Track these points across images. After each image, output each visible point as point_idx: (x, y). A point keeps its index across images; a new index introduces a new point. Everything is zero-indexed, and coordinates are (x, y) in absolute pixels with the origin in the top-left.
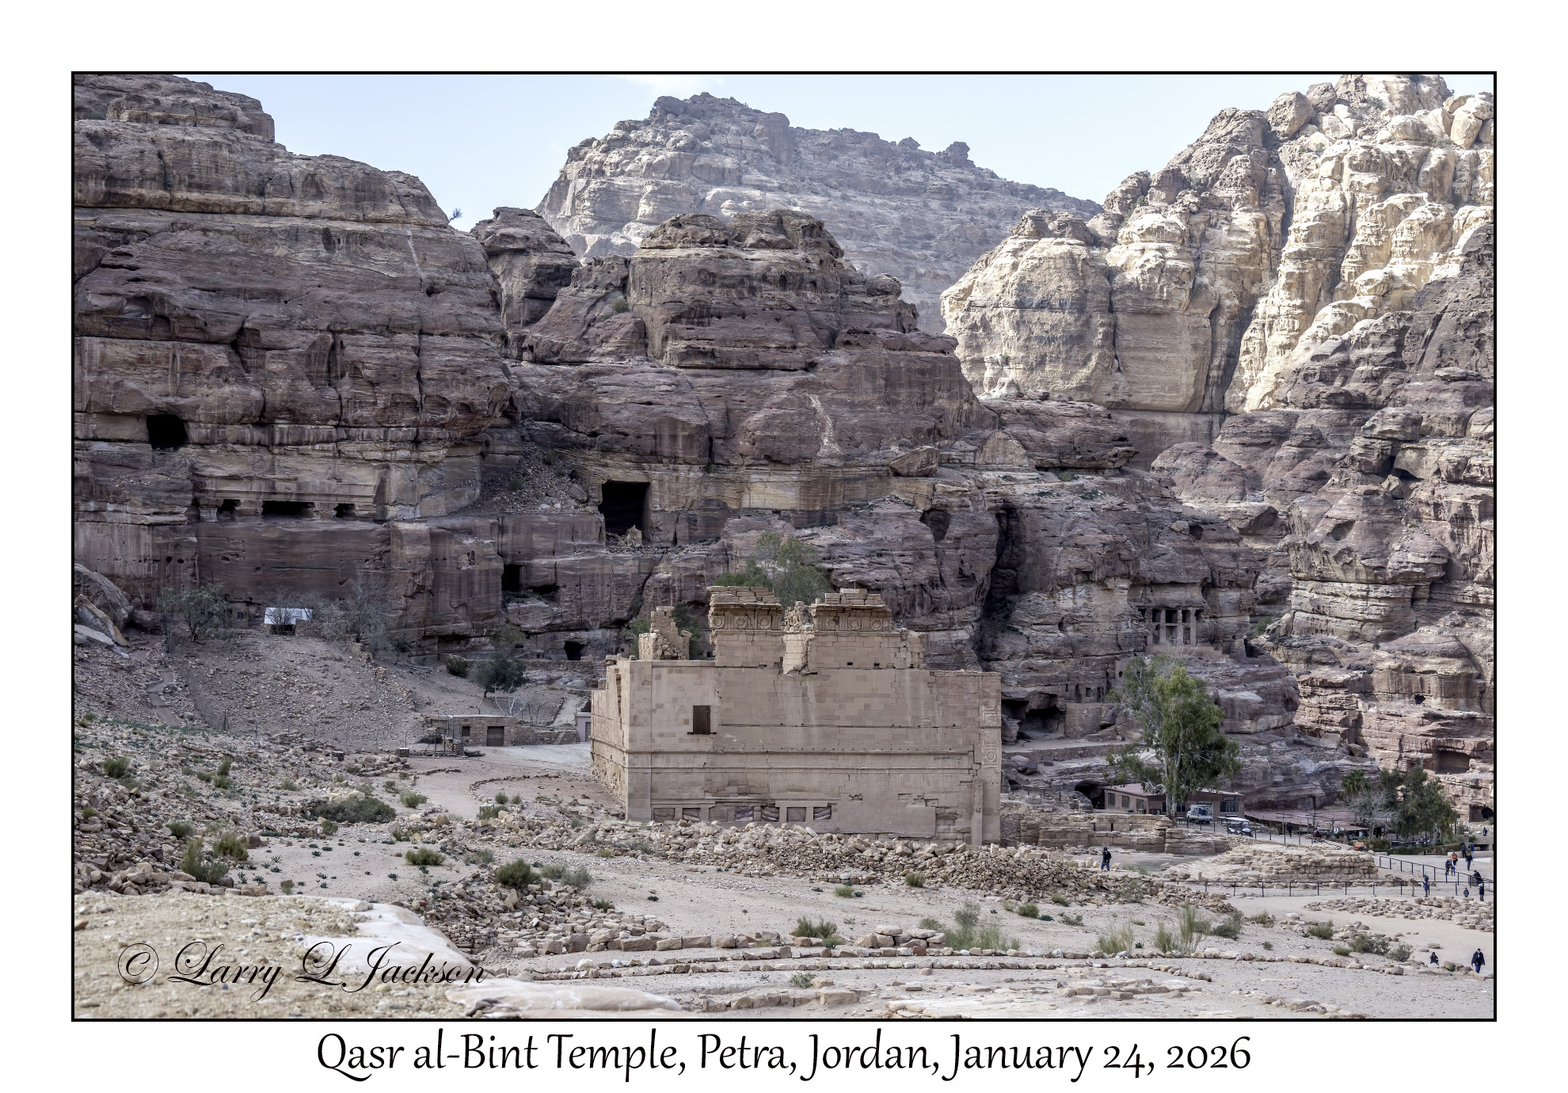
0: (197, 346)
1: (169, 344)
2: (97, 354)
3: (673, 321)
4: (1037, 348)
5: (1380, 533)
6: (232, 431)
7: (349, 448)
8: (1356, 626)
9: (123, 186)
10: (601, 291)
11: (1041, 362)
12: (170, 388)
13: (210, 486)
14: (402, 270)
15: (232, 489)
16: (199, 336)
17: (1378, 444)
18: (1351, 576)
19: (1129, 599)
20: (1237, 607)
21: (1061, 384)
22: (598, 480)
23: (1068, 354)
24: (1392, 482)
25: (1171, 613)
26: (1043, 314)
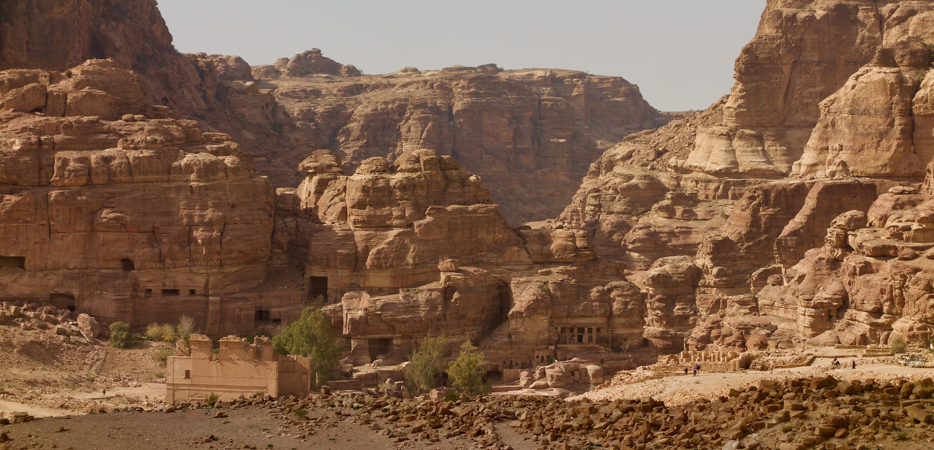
0: (136, 234)
1: (127, 233)
2: (101, 239)
3: (354, 206)
6: (148, 265)
7: (194, 269)
9: (114, 177)
10: (336, 192)
11: (861, 150)
12: (127, 249)
13: (142, 285)
14: (221, 199)
15: (149, 286)
16: (138, 230)
19: (551, 323)
20: (624, 326)
21: (872, 163)
22: (307, 276)
23: (878, 142)
24: (839, 252)
25: (581, 330)
26: (865, 119)
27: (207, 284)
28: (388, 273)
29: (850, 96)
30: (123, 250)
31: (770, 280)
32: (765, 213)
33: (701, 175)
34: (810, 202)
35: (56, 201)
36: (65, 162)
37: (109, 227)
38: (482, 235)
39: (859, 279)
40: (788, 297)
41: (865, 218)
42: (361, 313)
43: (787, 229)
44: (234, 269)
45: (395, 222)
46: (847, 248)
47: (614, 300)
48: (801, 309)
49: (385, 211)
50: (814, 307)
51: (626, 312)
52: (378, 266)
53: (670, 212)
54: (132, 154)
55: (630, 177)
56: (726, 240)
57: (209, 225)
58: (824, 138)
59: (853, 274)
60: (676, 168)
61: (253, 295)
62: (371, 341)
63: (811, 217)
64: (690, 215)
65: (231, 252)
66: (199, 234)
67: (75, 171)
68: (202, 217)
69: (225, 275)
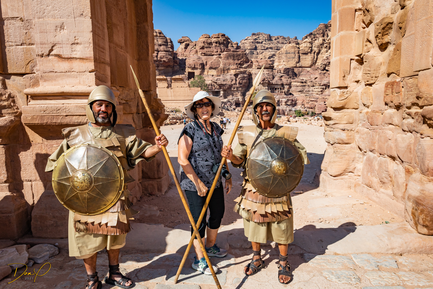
3: (200, 49)
4: (289, 59)
5: (321, 79)
8: (317, 92)
10: (193, 46)
11: (289, 61)
17: (323, 66)
18: (316, 85)
19: (267, 86)
20: (287, 88)
21: (291, 65)
22: (187, 72)
23: (292, 59)
25: (276, 88)
26: (289, 55)
49: (211, 50)
51: (287, 84)
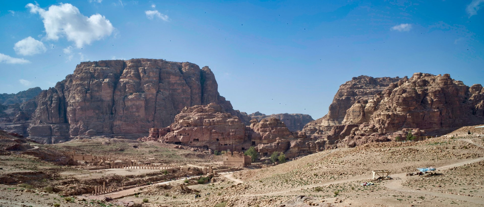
1: (217, 134)
2: (213, 135)
4: (355, 117)
6: (221, 140)
7: (230, 140)
9: (215, 123)
10: (257, 126)
13: (220, 143)
14: (235, 127)
16: (219, 133)
19: (298, 149)
20: (312, 149)
21: (357, 121)
22: (251, 141)
23: (358, 117)
24: (353, 135)
25: (304, 150)
26: (355, 113)
27: (232, 143)
28: (267, 140)
29: (352, 109)
30: (217, 137)
31: (339, 142)
32: (337, 130)
33: (323, 127)
34: (345, 128)
35: (204, 128)
36: (206, 121)
37: (214, 133)
38: (285, 133)
39: (358, 140)
40: (343, 145)
41: (358, 129)
42: (261, 148)
43: (341, 133)
44: (238, 140)
45: (268, 131)
46: (355, 135)
47: (310, 145)
48: (346, 146)
49: (266, 129)
50: (349, 146)
51: (312, 147)
52: (265, 139)
53: (318, 133)
54: (218, 119)
55: (311, 128)
56: (330, 135)
57: (233, 132)
58: (348, 117)
59: (357, 139)
60: (319, 126)
61: (241, 145)
62: (264, 153)
63: (346, 131)
64: (322, 134)
65: (237, 137)
66: (231, 134)
67: (207, 122)
68: (231, 130)
69: (236, 141)
